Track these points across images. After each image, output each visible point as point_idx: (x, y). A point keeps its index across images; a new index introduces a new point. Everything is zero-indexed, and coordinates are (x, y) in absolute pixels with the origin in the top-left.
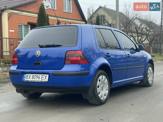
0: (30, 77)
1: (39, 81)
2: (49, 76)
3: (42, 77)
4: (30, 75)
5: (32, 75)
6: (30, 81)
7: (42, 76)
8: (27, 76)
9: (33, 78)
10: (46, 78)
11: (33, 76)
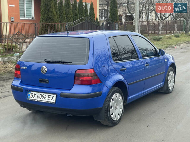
0: (35, 95)
1: (46, 102)
2: (57, 97)
3: (48, 97)
4: (35, 93)
5: (37, 93)
6: (35, 100)
7: (49, 95)
8: (32, 94)
9: (38, 97)
10: (53, 99)
11: (38, 95)
